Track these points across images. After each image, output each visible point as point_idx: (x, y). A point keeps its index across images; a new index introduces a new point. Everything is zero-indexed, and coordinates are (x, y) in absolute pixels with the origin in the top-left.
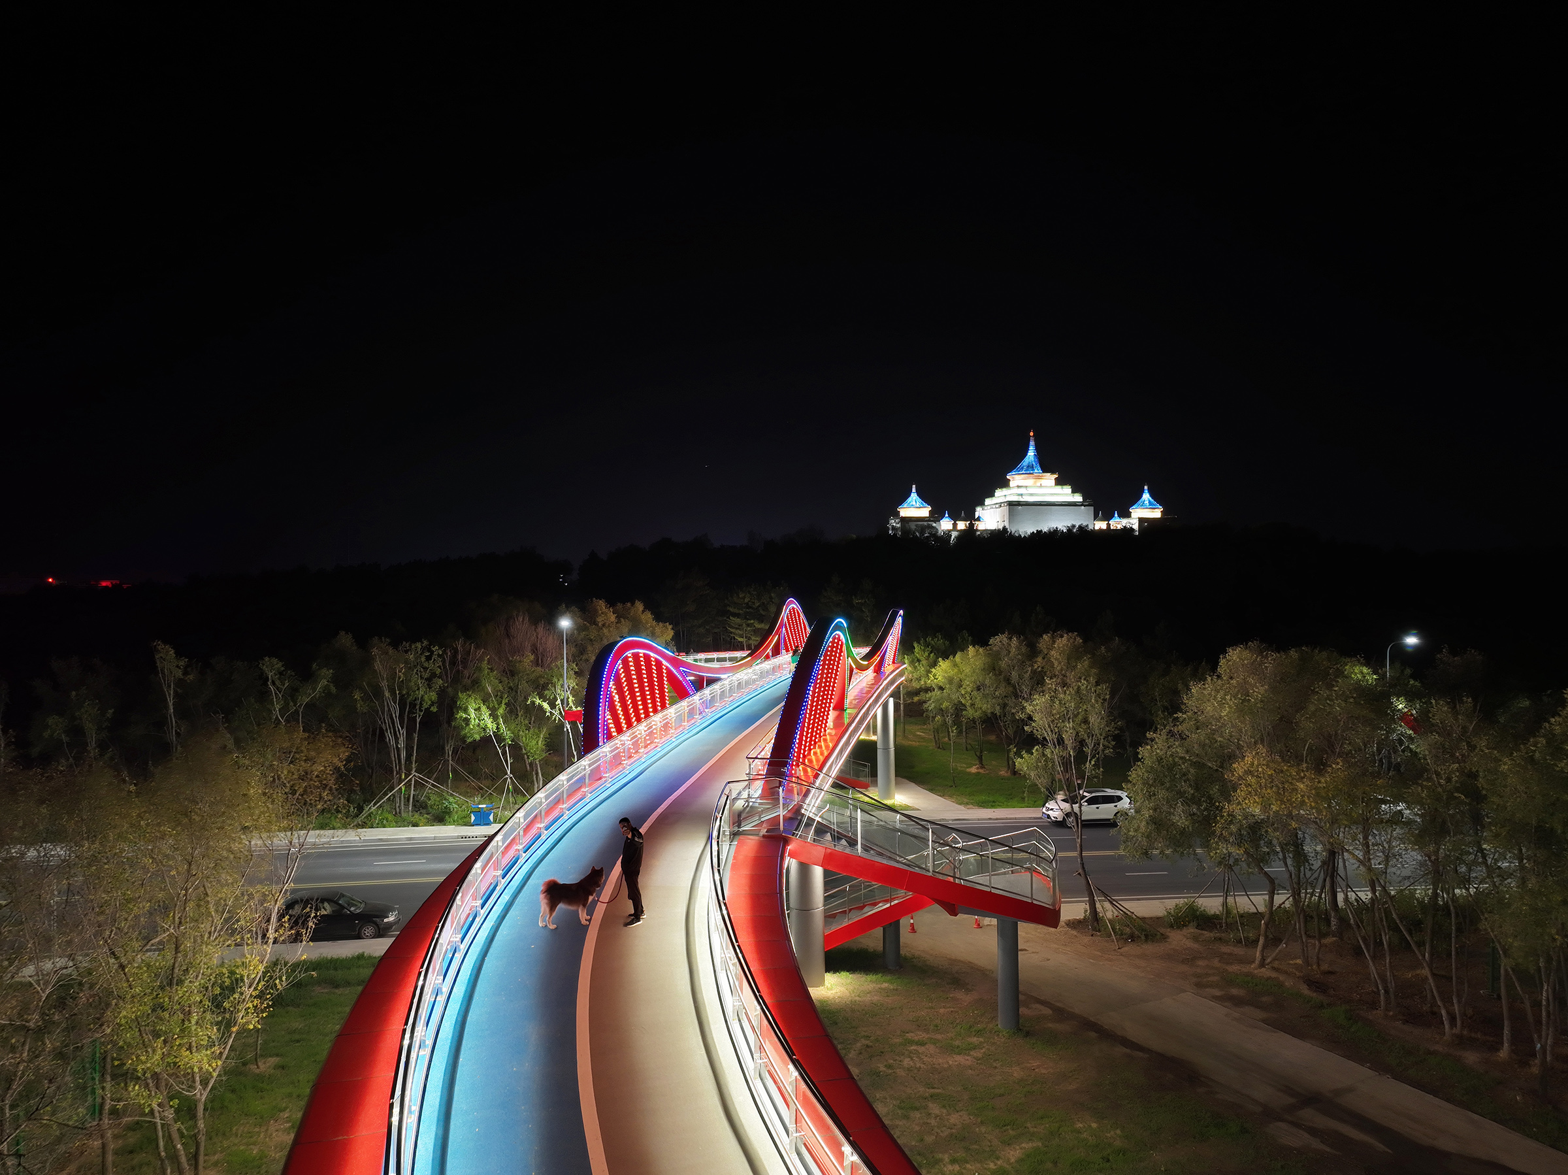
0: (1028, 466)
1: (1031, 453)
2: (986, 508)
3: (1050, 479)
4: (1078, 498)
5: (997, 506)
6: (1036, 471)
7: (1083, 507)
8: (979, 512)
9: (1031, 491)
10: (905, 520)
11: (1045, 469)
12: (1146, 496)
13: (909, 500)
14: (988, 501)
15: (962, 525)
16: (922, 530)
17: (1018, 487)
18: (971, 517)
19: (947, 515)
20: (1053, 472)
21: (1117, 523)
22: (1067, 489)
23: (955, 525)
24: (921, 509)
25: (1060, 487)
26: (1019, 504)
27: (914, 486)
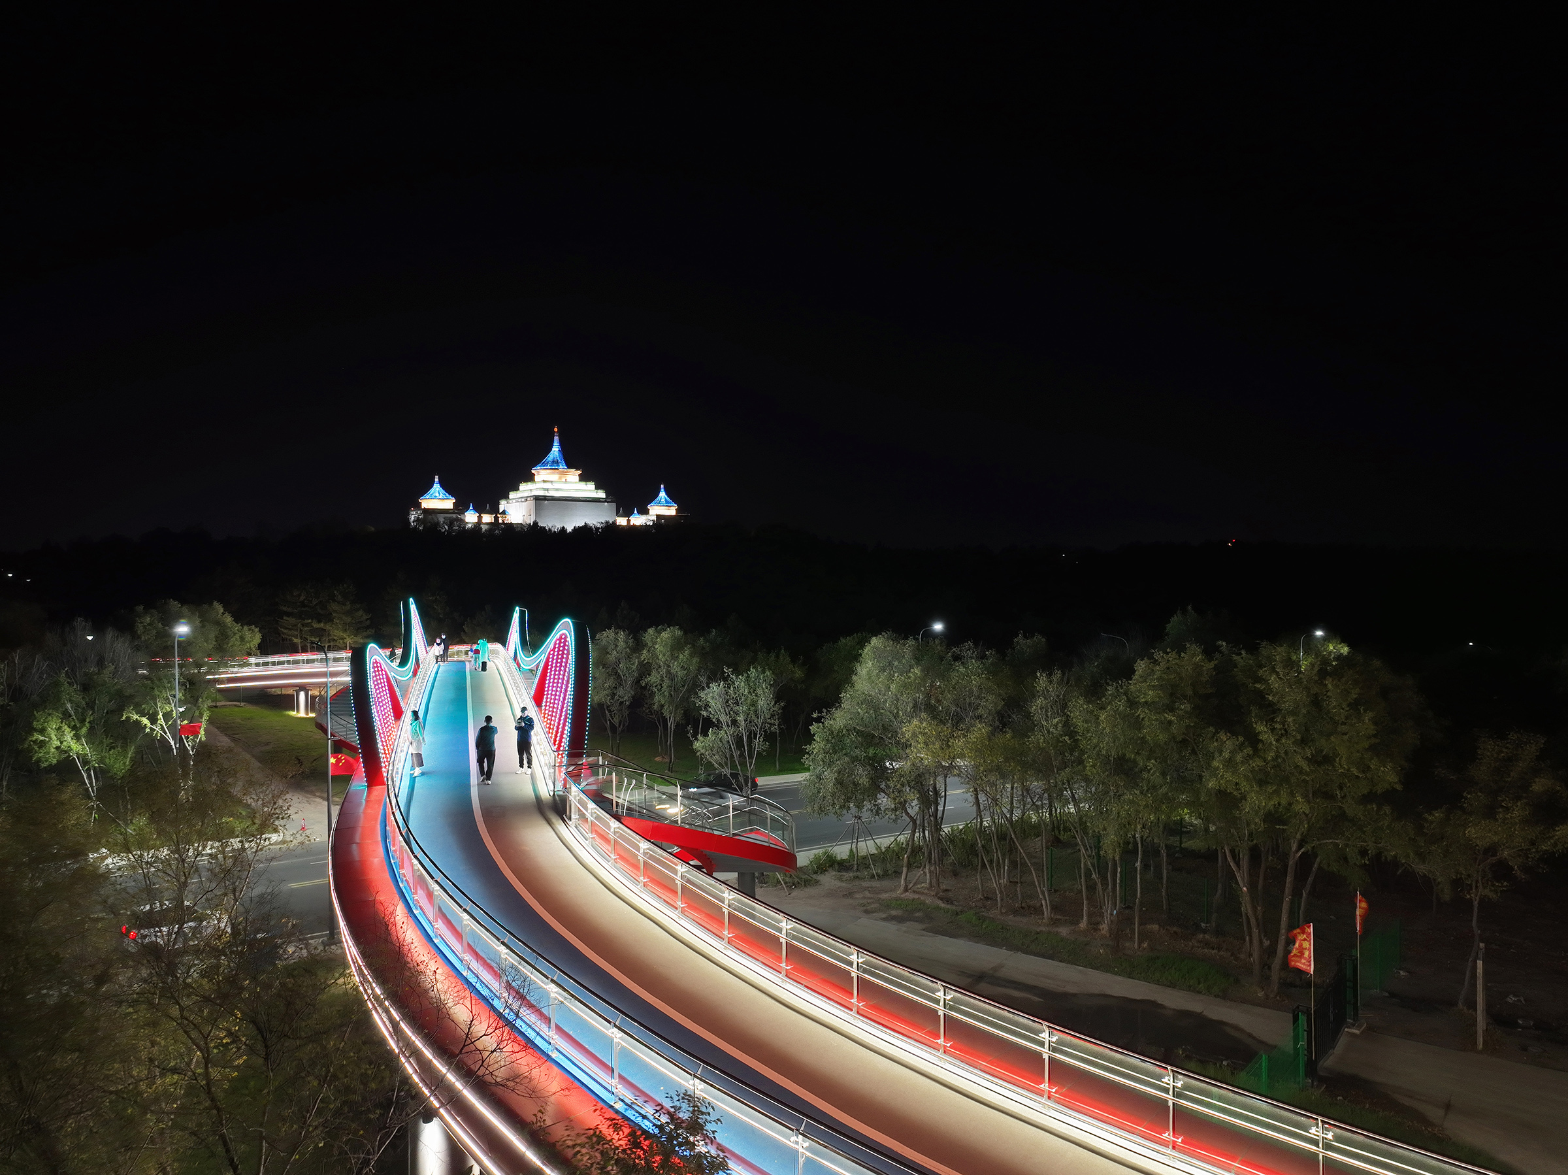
0: (553, 462)
1: (556, 449)
2: (511, 502)
3: (574, 475)
4: (601, 494)
5: (523, 500)
6: (561, 467)
7: (606, 504)
8: (503, 505)
9: (557, 486)
10: (427, 511)
11: (570, 465)
12: (662, 494)
13: (432, 491)
14: (512, 495)
15: (487, 518)
16: (451, 523)
17: (544, 481)
18: (494, 510)
19: (471, 508)
20: (577, 469)
21: (638, 520)
22: (591, 486)
23: (480, 518)
24: (445, 501)
25: (584, 483)
26: (545, 498)
27: (437, 477)
